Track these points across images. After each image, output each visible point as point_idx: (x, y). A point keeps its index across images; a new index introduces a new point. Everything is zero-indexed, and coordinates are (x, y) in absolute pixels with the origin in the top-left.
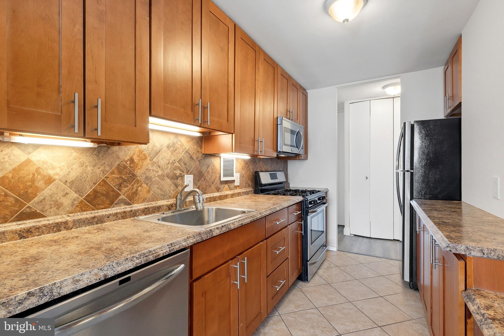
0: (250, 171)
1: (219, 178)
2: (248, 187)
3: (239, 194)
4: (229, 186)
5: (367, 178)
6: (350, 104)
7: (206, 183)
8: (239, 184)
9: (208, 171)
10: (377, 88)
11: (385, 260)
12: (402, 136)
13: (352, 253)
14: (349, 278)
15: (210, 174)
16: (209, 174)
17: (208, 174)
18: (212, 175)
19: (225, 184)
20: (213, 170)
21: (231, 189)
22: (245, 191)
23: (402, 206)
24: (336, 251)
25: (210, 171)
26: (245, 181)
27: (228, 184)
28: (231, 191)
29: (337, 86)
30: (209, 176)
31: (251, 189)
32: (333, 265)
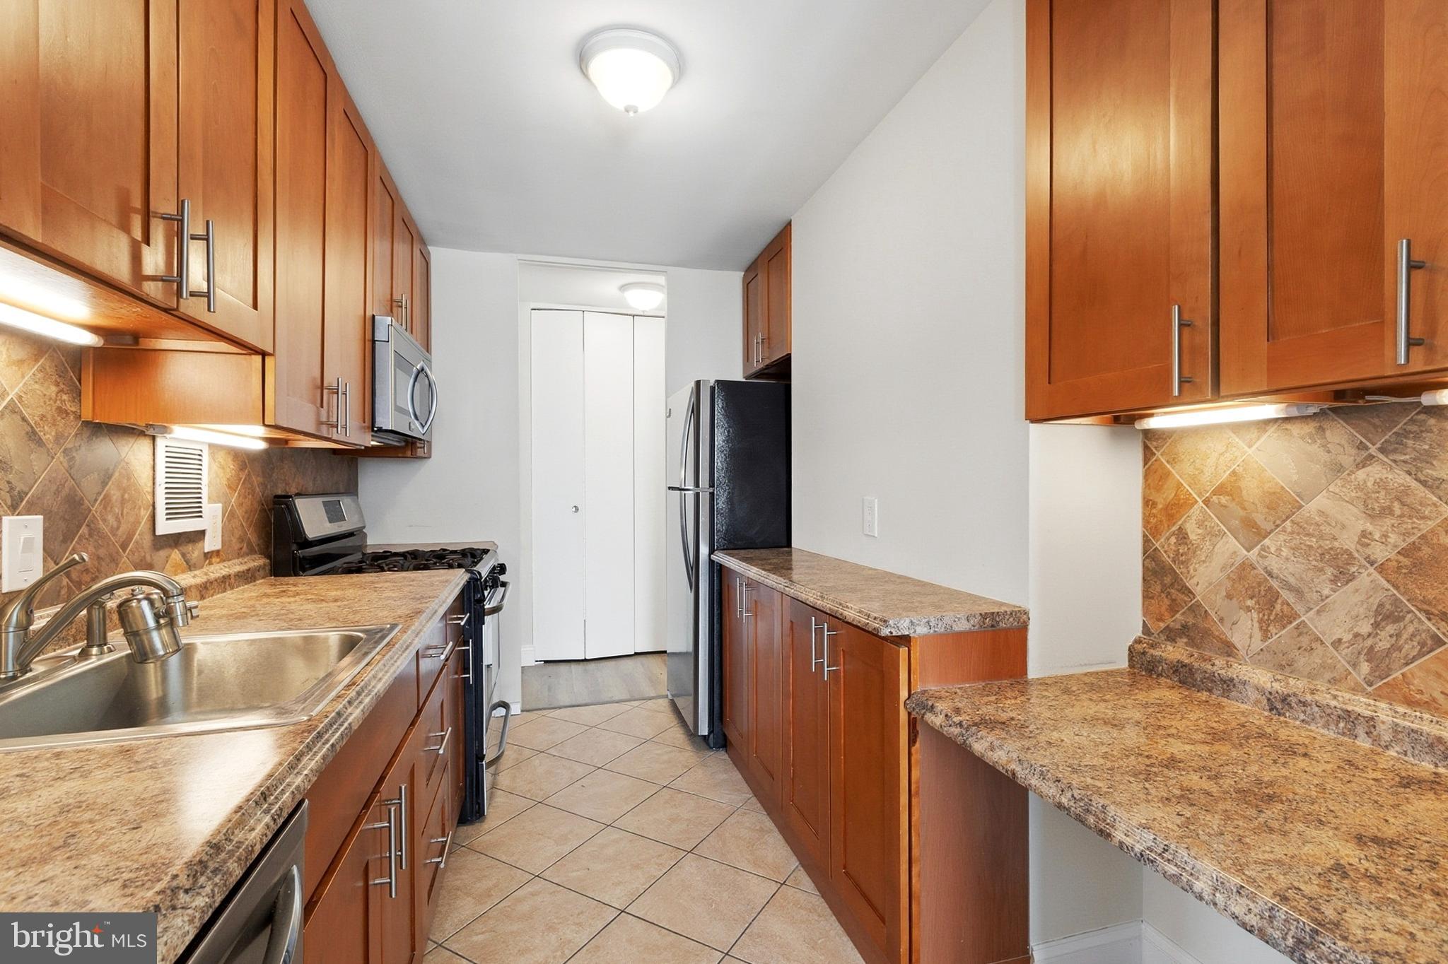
0: (253, 496)
1: (149, 526)
2: (248, 555)
3: (225, 583)
4: (183, 555)
5: (577, 509)
6: (533, 309)
7: (97, 548)
8: (218, 546)
9: (107, 497)
10: (607, 287)
11: (636, 703)
12: (693, 411)
13: (560, 708)
14: (581, 770)
15: (111, 508)
16: (109, 509)
17: (105, 508)
18: (122, 514)
19: (171, 546)
20: (125, 491)
21: (192, 562)
22: (244, 568)
23: (692, 568)
24: (519, 712)
25: (116, 495)
26: (238, 533)
27: (181, 545)
28: (197, 572)
29: (521, 256)
30: (111, 519)
31: (258, 561)
32: (527, 753)
